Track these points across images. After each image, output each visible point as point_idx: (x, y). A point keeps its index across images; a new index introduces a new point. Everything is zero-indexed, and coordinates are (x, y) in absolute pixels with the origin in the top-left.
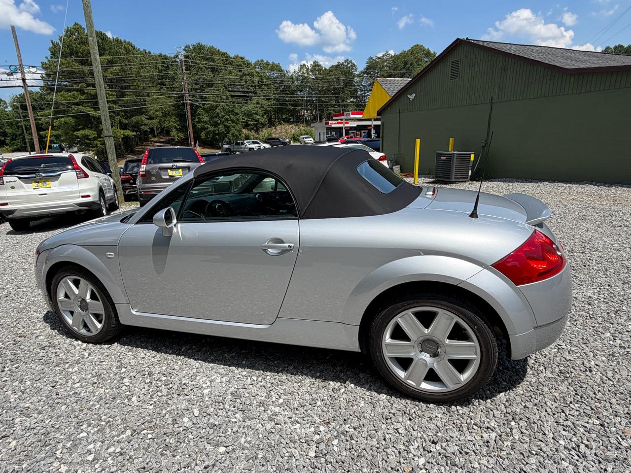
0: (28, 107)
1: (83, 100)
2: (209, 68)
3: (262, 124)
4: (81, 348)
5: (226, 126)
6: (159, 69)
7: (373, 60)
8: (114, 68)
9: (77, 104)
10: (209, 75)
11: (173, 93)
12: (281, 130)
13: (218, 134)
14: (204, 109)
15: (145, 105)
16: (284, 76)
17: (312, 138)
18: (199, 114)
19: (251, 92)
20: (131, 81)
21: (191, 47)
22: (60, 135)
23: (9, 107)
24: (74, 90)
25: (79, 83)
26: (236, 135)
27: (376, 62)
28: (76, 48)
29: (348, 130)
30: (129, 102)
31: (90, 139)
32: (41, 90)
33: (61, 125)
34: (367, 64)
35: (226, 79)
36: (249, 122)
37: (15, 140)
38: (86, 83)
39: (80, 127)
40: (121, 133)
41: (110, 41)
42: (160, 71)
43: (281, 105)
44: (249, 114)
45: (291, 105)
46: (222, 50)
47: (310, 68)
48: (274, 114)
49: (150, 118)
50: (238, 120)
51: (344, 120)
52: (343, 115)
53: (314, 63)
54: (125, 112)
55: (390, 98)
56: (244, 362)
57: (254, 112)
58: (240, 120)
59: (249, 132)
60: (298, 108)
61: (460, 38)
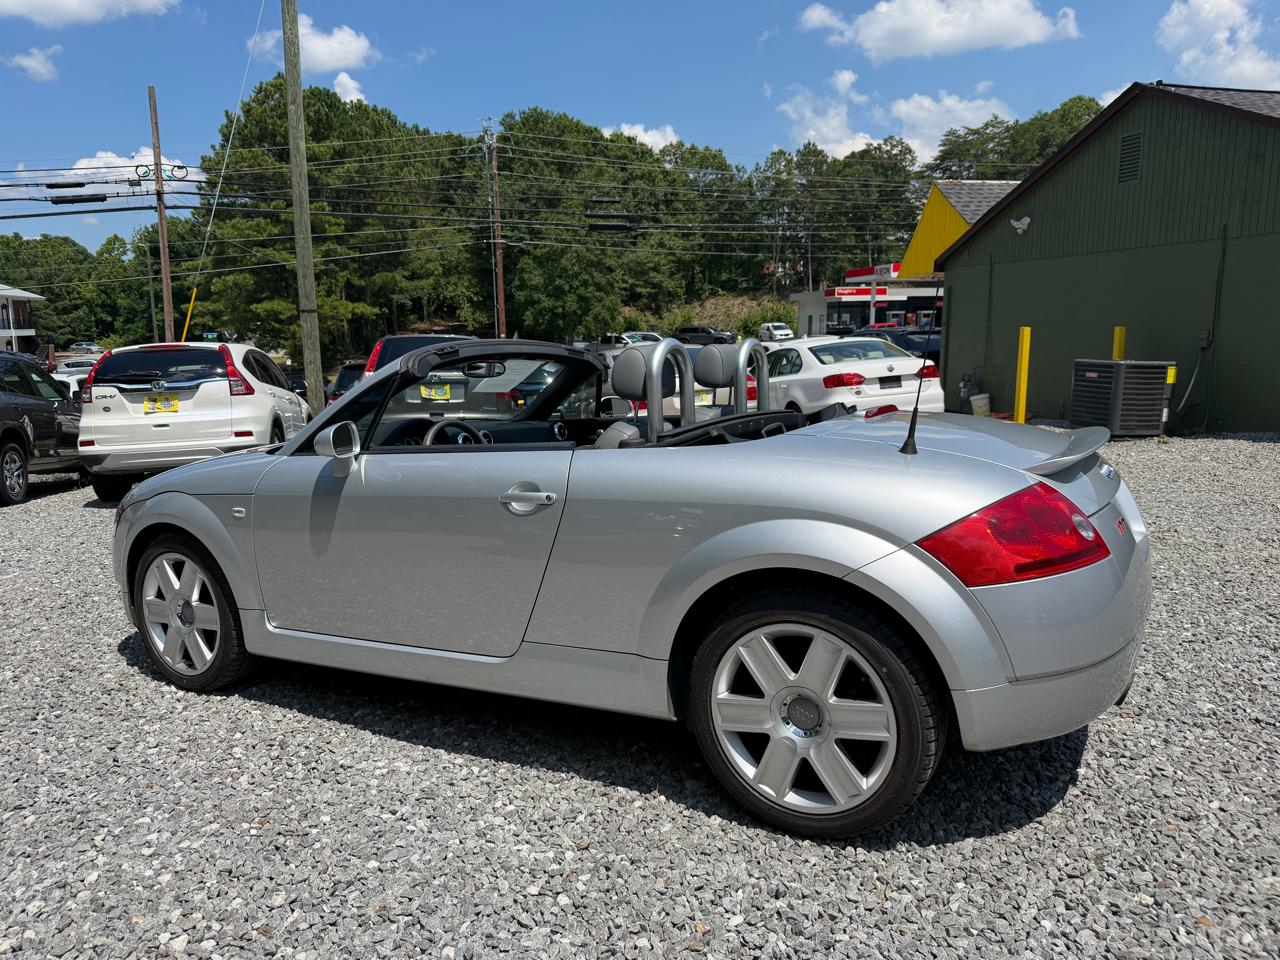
0: (162, 251)
1: (276, 235)
2: (553, 163)
3: (670, 294)
4: (172, 698)
5: (582, 299)
6: (442, 166)
7: (958, 137)
8: (346, 166)
9: (263, 244)
10: (552, 180)
11: (468, 222)
12: (716, 309)
13: (564, 316)
14: (535, 258)
15: (405, 246)
16: (731, 180)
17: (791, 329)
18: (523, 270)
19: (647, 218)
20: (379, 194)
21: (518, 118)
22: (223, 312)
23: (129, 253)
24: (259, 214)
25: (272, 200)
26: (604, 319)
27: (965, 142)
28: (273, 125)
29: (884, 309)
30: (370, 240)
31: (280, 322)
32: (193, 214)
33: (225, 291)
34: (942, 148)
35: (590, 188)
36: (639, 290)
37: (133, 322)
38: (285, 200)
39: (264, 295)
40: (347, 308)
41: (344, 110)
42: (445, 172)
43: (719, 248)
44: (638, 271)
45: (743, 249)
46: (587, 122)
47: (795, 159)
48: (701, 272)
49: (413, 277)
50: (611, 285)
51: (874, 284)
52: (871, 272)
53: (806, 147)
54: (361, 260)
55: (968, 228)
56: (466, 744)
57: (652, 265)
58: (616, 285)
59: (638, 313)
60: (761, 256)
61: (1139, 81)
